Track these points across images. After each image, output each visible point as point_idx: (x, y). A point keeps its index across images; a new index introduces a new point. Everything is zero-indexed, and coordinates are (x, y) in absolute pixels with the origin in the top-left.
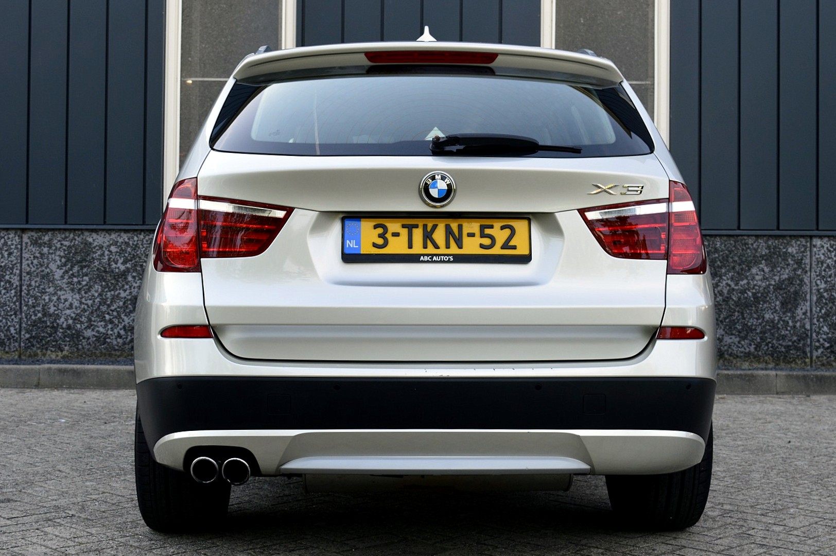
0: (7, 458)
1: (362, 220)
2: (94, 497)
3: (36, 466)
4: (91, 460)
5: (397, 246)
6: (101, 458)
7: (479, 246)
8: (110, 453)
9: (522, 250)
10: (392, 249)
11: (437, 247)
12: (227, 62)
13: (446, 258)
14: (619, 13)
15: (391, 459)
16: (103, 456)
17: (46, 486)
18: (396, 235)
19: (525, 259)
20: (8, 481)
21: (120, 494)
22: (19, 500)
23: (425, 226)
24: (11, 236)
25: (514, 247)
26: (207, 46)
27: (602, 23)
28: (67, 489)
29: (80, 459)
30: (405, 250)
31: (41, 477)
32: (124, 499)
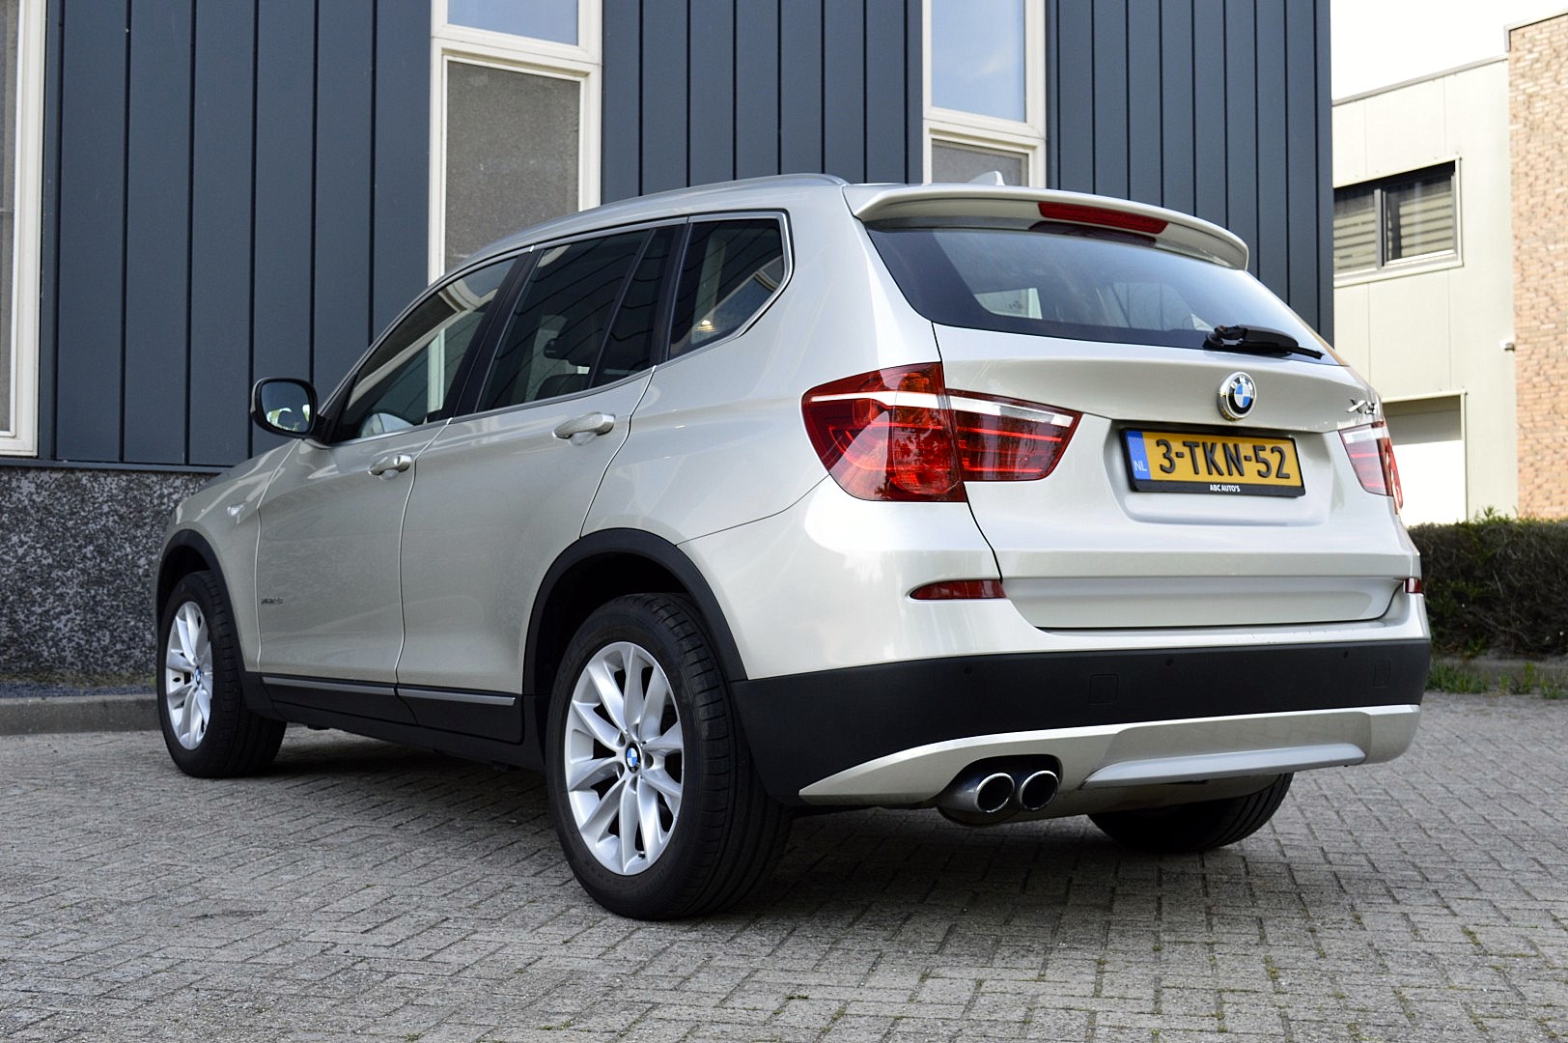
1: (1144, 433)
5: (1183, 471)
7: (1256, 473)
9: (1294, 482)
10: (1178, 475)
11: (1221, 474)
13: (1233, 488)
15: (1204, 758)
18: (1179, 455)
19: (1298, 491)
23: (1204, 444)
25: (1287, 477)
30: (1191, 477)
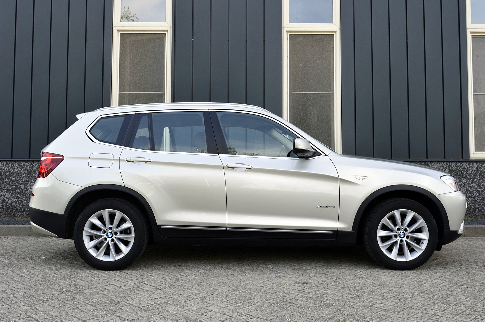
4: (40, 288)
8: (54, 281)
12: (140, 84)
16: (48, 284)
26: (131, 77)
27: (310, 66)
29: (33, 287)
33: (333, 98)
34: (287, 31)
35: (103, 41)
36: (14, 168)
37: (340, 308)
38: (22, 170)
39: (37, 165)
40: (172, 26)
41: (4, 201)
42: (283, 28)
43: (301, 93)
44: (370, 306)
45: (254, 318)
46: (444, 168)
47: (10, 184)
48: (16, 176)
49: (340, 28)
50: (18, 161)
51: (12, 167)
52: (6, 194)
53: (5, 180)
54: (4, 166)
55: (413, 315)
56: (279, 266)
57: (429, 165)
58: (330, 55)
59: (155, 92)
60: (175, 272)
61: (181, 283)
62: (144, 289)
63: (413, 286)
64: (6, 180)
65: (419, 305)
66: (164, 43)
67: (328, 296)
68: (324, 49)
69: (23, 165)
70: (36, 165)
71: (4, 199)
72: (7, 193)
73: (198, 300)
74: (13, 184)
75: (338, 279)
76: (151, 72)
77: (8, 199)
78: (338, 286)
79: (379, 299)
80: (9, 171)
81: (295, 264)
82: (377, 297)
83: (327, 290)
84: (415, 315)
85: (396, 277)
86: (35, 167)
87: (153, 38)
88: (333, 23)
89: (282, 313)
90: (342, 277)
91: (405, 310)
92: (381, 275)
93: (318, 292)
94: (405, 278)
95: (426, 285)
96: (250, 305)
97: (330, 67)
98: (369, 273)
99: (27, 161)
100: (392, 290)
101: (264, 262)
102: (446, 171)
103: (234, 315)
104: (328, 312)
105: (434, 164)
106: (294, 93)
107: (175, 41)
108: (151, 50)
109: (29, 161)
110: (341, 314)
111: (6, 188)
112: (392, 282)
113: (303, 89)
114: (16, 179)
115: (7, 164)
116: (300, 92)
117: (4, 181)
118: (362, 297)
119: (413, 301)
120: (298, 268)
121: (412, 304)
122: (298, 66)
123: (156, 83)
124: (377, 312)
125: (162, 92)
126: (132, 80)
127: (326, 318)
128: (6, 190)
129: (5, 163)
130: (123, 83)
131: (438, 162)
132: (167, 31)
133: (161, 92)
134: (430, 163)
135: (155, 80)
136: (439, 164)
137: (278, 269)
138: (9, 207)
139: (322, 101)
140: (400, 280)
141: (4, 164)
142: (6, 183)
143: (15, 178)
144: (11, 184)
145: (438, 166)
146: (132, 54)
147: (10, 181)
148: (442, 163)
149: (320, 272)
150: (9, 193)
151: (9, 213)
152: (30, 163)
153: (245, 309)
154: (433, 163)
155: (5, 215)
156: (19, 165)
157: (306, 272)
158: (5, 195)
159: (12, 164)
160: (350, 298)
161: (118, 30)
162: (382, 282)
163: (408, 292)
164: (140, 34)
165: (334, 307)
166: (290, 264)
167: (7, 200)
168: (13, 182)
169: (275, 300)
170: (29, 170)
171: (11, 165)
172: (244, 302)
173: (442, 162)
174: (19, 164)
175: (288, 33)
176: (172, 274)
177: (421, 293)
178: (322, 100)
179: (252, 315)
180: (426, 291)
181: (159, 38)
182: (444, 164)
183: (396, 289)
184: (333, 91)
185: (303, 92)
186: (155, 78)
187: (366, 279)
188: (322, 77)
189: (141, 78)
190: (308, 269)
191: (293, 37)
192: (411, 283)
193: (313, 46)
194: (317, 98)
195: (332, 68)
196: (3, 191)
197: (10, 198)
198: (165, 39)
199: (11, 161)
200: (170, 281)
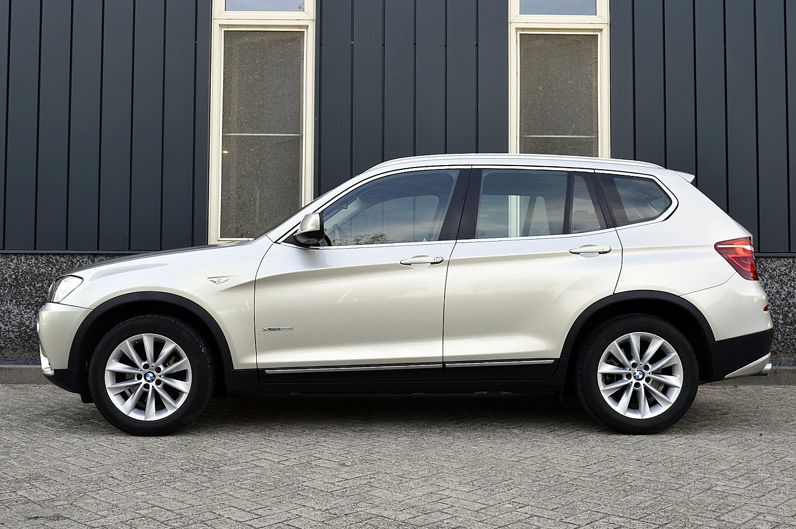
0: (65, 461)
2: (143, 512)
3: (91, 472)
4: (144, 463)
6: (153, 460)
8: (162, 454)
12: (259, 120)
14: (570, 82)
16: (154, 459)
17: (97, 497)
20: (61, 492)
21: (169, 508)
22: (68, 516)
24: (85, 260)
26: (243, 108)
27: (556, 90)
28: (117, 502)
29: (133, 462)
31: (94, 486)
32: (172, 514)
33: (596, 147)
34: (516, 29)
35: (196, 44)
36: (40, 267)
37: (659, 492)
38: (54, 271)
39: (79, 261)
40: (315, 19)
41: (22, 324)
42: (510, 23)
43: (540, 136)
44: (708, 489)
45: (525, 506)
46: (788, 268)
47: (32, 295)
48: (42, 281)
49: (609, 23)
50: (46, 254)
51: (36, 264)
52: (25, 312)
53: (24, 287)
54: (22, 263)
55: (783, 501)
56: (531, 431)
57: (763, 262)
58: (592, 70)
59: (286, 135)
60: (359, 441)
61: (377, 457)
62: (321, 465)
63: (768, 461)
64: (26, 287)
65: (788, 488)
66: (302, 48)
67: (632, 475)
68: (581, 60)
69: (55, 262)
70: (77, 261)
71: (21, 320)
72: (28, 311)
73: (419, 480)
74: (37, 295)
75: (638, 450)
76: (279, 99)
77: (29, 321)
78: (643, 461)
79: (718, 480)
80: (30, 272)
81: (556, 428)
82: (714, 476)
83: (627, 466)
84: (785, 501)
85: (733, 447)
86: (75, 264)
87: (283, 40)
88: (596, 15)
89: (568, 499)
90: (643, 448)
91: (768, 495)
92: (708, 444)
93: (613, 470)
94: (750, 448)
95: (789, 459)
96: (509, 488)
97: (592, 91)
98: (686, 441)
99: (62, 254)
100: (734, 466)
101: (502, 424)
102: (792, 273)
103: (491, 503)
104: (643, 498)
105: (772, 261)
106: (529, 136)
107: (321, 45)
108: (278, 60)
109: (66, 254)
110: (664, 500)
111: (26, 302)
112: (730, 454)
113: (544, 129)
114: (42, 286)
115: (27, 259)
116: (538, 135)
117: (22, 289)
118: (690, 477)
119: (775, 482)
120: (564, 433)
121: (776, 487)
122: (536, 90)
123: (288, 119)
124: (722, 498)
125: (299, 135)
126: (245, 113)
127: (643, 507)
128: (25, 304)
129: (23, 258)
130: (230, 118)
131: (779, 258)
132: (307, 27)
133: (296, 135)
134: (764, 259)
135: (286, 113)
136: (779, 262)
137: (530, 436)
138: (32, 335)
139: (577, 151)
140: (743, 452)
141: (21, 260)
142: (25, 292)
143: (41, 284)
144: (34, 294)
145: (778, 265)
146: (245, 68)
147: (32, 289)
148: (786, 260)
149: (604, 440)
150: (30, 310)
151: (30, 346)
152: (68, 259)
153: (503, 493)
154: (769, 260)
155: (24, 348)
156: (48, 262)
157: (580, 440)
158: (23, 313)
159: (36, 259)
160: (669, 478)
161: (220, 25)
162: (713, 454)
163: (762, 469)
164: (259, 33)
165: (649, 491)
166: (548, 428)
167: (27, 323)
168: (37, 291)
169: (547, 480)
170: (65, 270)
171: (33, 261)
172: (499, 485)
173: (785, 257)
174: (47, 260)
175: (519, 33)
176: (354, 442)
177: (784, 470)
178: (577, 148)
179: (520, 502)
180: (792, 467)
181: (292, 40)
182: (789, 261)
183: (741, 465)
184: (596, 134)
185: (543, 135)
186: (285, 109)
187: (686, 450)
188: (577, 110)
189: (260, 110)
190: (581, 435)
191: (526, 39)
192: (763, 456)
193: (561, 56)
194: (569, 145)
195: (593, 93)
196: (21, 307)
197: (32, 319)
198: (304, 41)
199: (35, 254)
200: (358, 454)
